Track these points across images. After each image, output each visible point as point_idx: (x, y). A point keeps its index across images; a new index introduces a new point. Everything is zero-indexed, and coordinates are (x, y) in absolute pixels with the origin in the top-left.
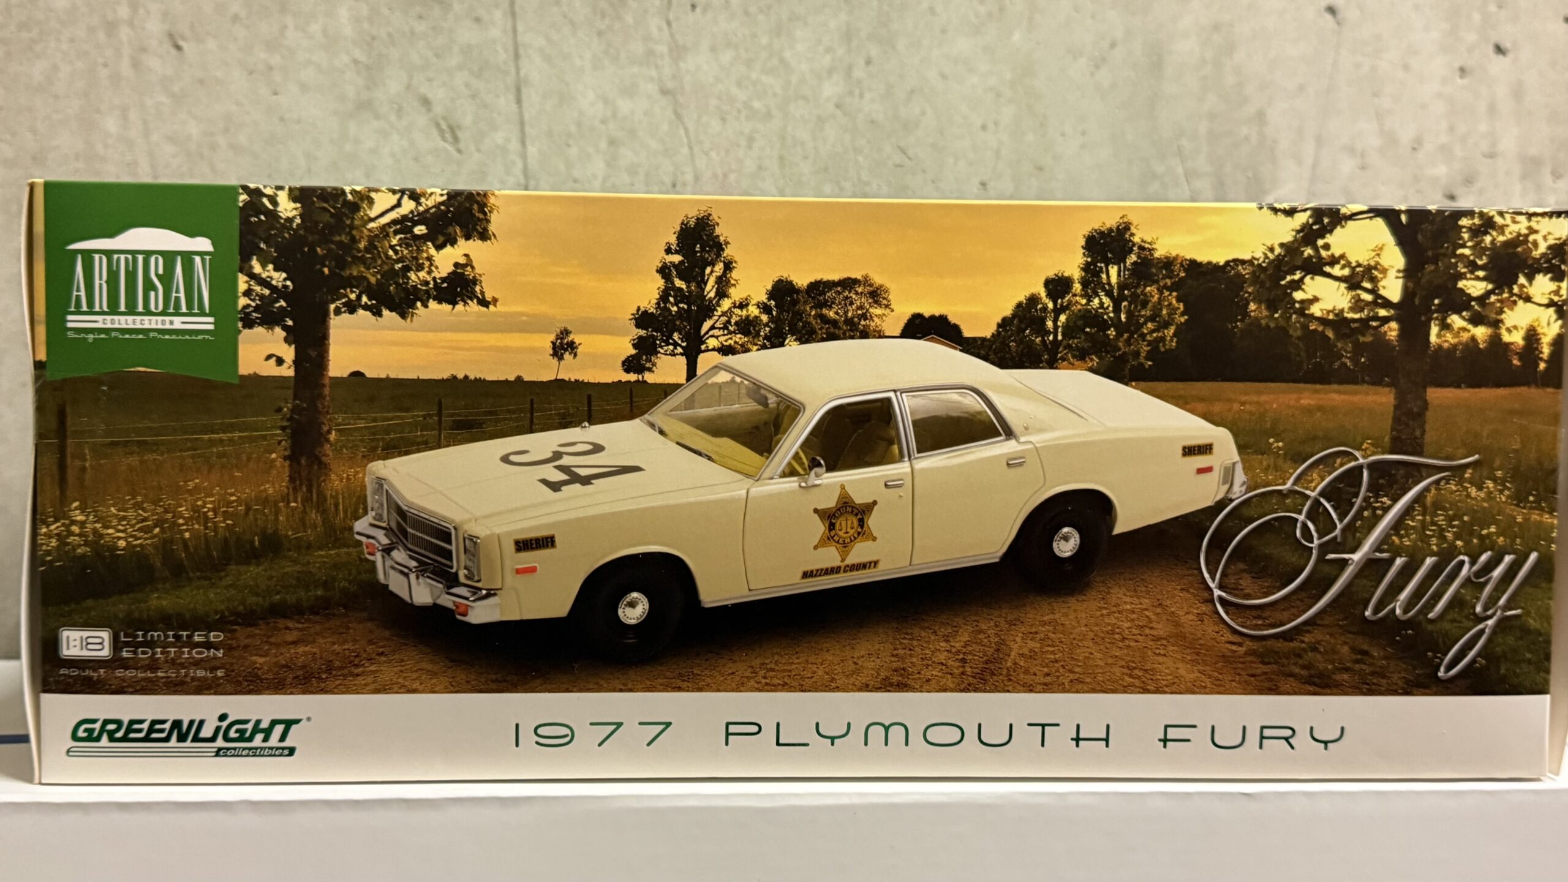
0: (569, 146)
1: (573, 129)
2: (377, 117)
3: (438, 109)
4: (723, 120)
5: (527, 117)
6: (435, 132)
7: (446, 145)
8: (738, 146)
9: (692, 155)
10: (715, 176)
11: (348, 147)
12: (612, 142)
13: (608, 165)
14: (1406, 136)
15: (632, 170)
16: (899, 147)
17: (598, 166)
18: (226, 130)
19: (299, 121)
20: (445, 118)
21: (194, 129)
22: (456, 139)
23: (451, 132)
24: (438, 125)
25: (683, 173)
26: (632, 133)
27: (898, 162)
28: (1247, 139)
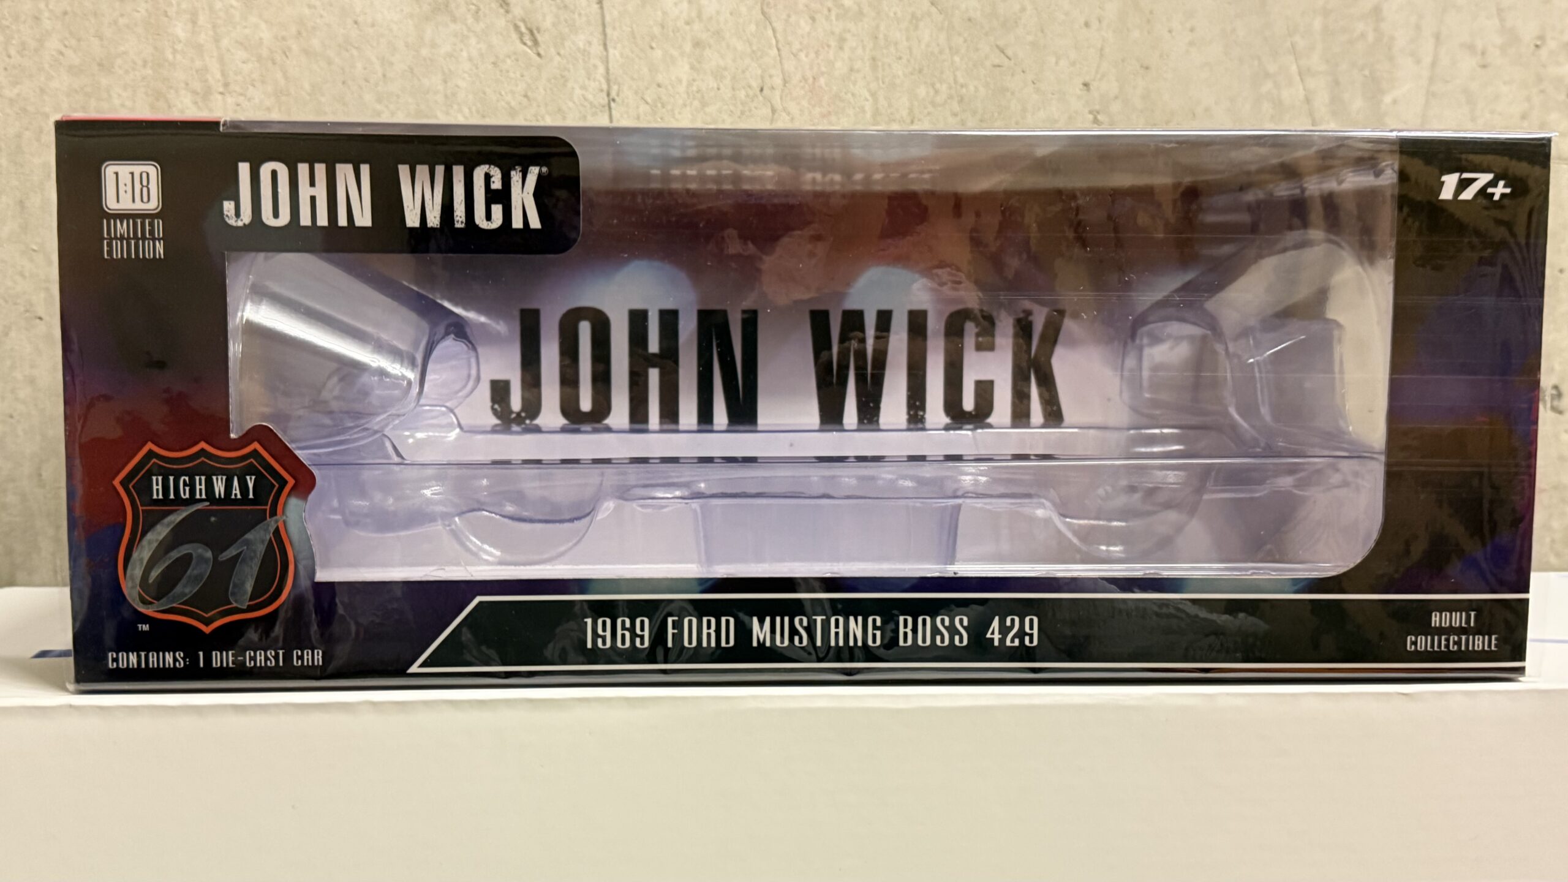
0: (652, 48)
1: (656, 30)
2: (454, 20)
3: (517, 11)
4: (813, 19)
5: (608, 19)
6: (514, 36)
7: (525, 48)
8: (829, 46)
9: (780, 55)
10: (805, 79)
11: (425, 52)
12: (697, 44)
13: (692, 68)
14: (1528, 32)
15: (718, 74)
16: (998, 47)
17: (683, 70)
18: (299, 33)
19: (373, 25)
20: (523, 21)
21: (266, 34)
22: (536, 42)
23: (531, 35)
24: (516, 27)
25: (771, 76)
26: (718, 34)
27: (997, 62)
28: (1363, 35)
